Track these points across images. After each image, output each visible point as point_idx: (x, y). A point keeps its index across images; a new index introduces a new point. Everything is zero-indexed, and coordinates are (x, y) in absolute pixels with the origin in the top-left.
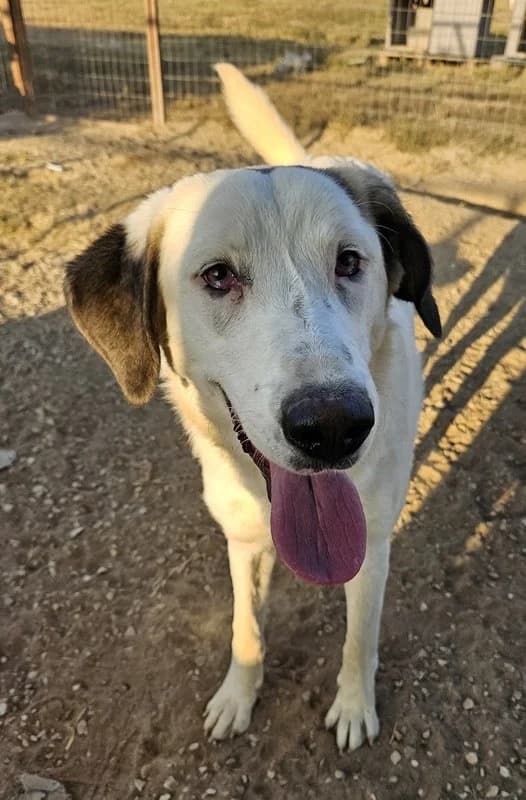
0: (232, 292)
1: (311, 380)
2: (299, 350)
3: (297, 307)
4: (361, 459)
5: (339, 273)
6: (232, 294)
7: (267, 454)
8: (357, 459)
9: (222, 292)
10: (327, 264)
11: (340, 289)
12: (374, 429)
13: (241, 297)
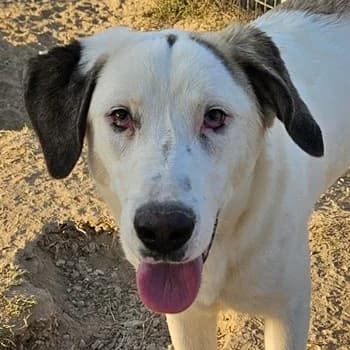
0: (128, 130)
2: (154, 179)
3: (166, 147)
5: (206, 125)
6: (128, 132)
9: (122, 129)
11: (203, 136)
13: (133, 135)
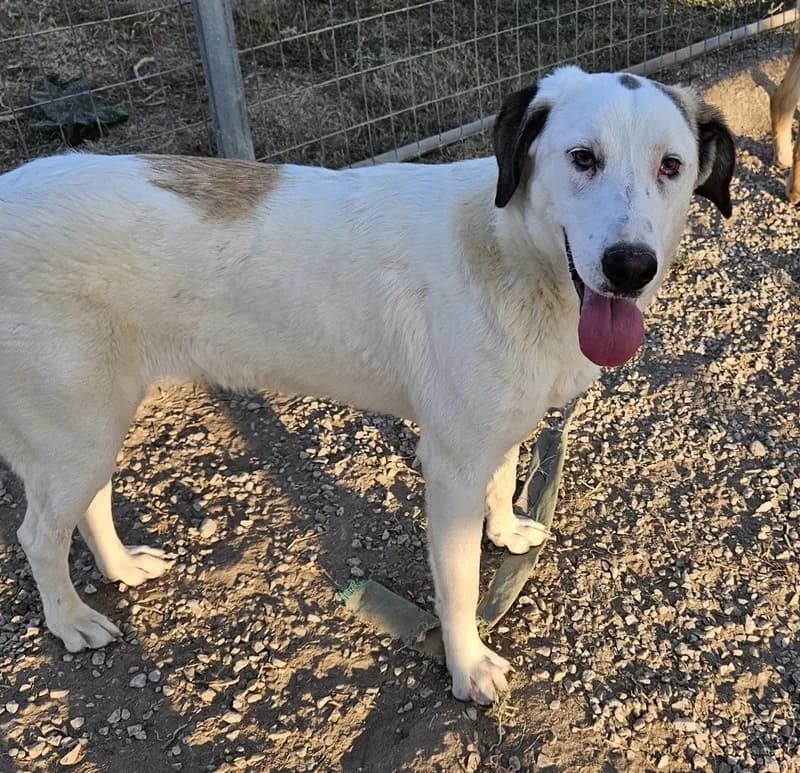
0: (590, 169)
1: (626, 240)
4: (643, 294)
5: (661, 172)
6: (590, 171)
7: (586, 281)
8: (640, 293)
9: (584, 168)
10: (655, 163)
11: (660, 181)
12: (655, 277)
